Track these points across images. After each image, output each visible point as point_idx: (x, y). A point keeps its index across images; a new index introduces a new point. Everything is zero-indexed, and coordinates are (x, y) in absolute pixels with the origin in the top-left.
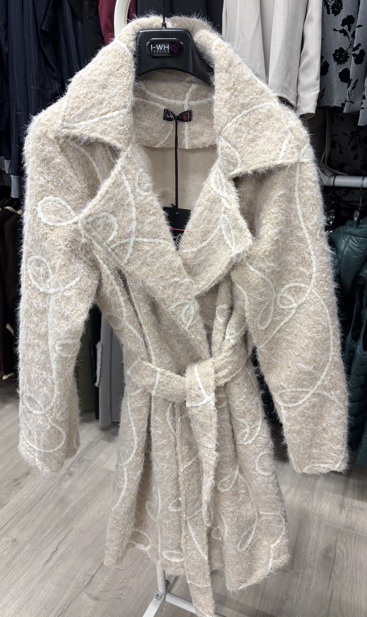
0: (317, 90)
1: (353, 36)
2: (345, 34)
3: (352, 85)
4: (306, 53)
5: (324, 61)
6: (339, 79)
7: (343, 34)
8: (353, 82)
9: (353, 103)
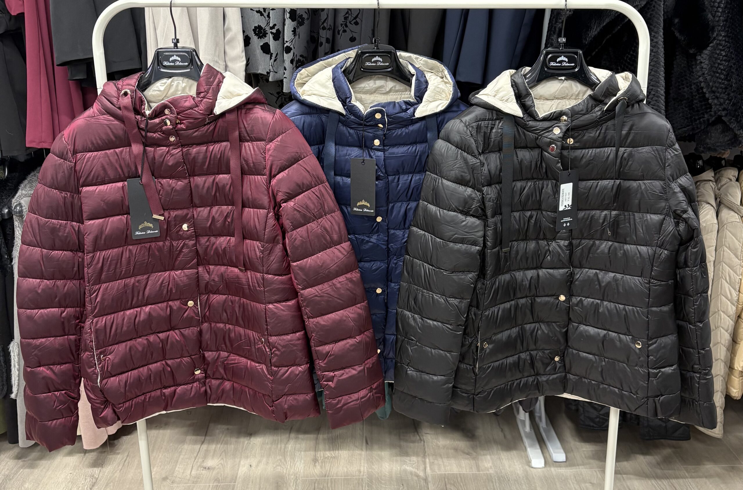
0: (243, 61)
1: (268, 16)
2: (262, 15)
3: (273, 58)
4: (229, 29)
5: (245, 34)
6: (262, 51)
7: (259, 14)
8: (274, 56)
9: (276, 73)
